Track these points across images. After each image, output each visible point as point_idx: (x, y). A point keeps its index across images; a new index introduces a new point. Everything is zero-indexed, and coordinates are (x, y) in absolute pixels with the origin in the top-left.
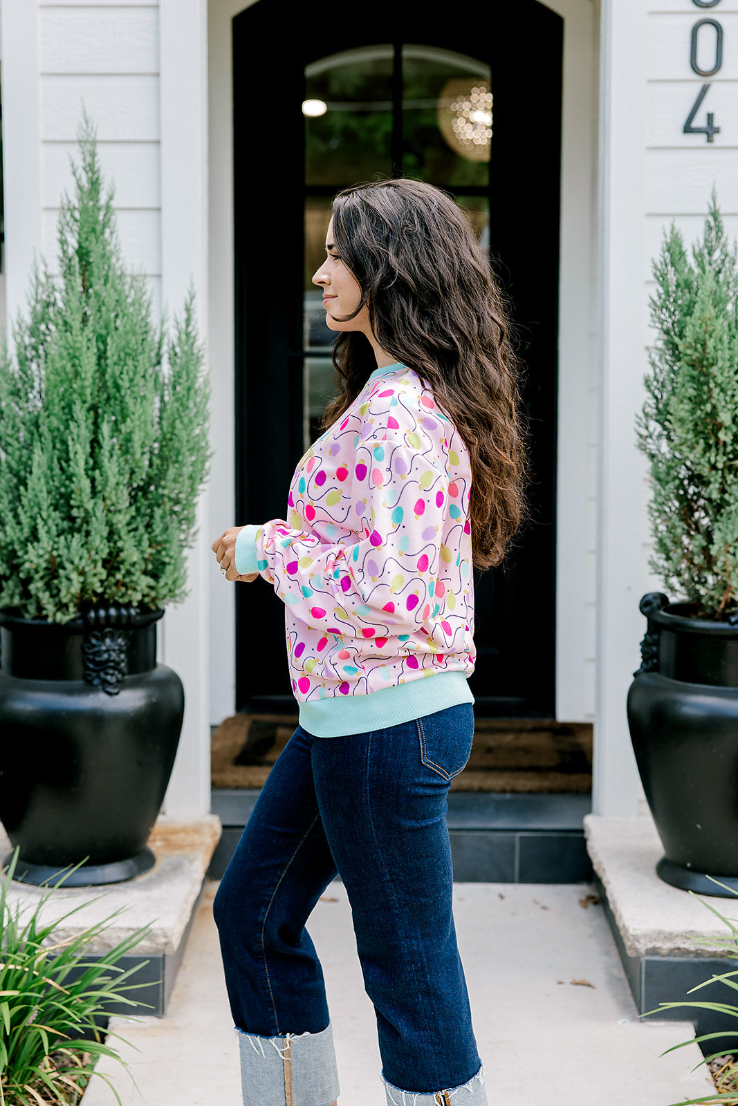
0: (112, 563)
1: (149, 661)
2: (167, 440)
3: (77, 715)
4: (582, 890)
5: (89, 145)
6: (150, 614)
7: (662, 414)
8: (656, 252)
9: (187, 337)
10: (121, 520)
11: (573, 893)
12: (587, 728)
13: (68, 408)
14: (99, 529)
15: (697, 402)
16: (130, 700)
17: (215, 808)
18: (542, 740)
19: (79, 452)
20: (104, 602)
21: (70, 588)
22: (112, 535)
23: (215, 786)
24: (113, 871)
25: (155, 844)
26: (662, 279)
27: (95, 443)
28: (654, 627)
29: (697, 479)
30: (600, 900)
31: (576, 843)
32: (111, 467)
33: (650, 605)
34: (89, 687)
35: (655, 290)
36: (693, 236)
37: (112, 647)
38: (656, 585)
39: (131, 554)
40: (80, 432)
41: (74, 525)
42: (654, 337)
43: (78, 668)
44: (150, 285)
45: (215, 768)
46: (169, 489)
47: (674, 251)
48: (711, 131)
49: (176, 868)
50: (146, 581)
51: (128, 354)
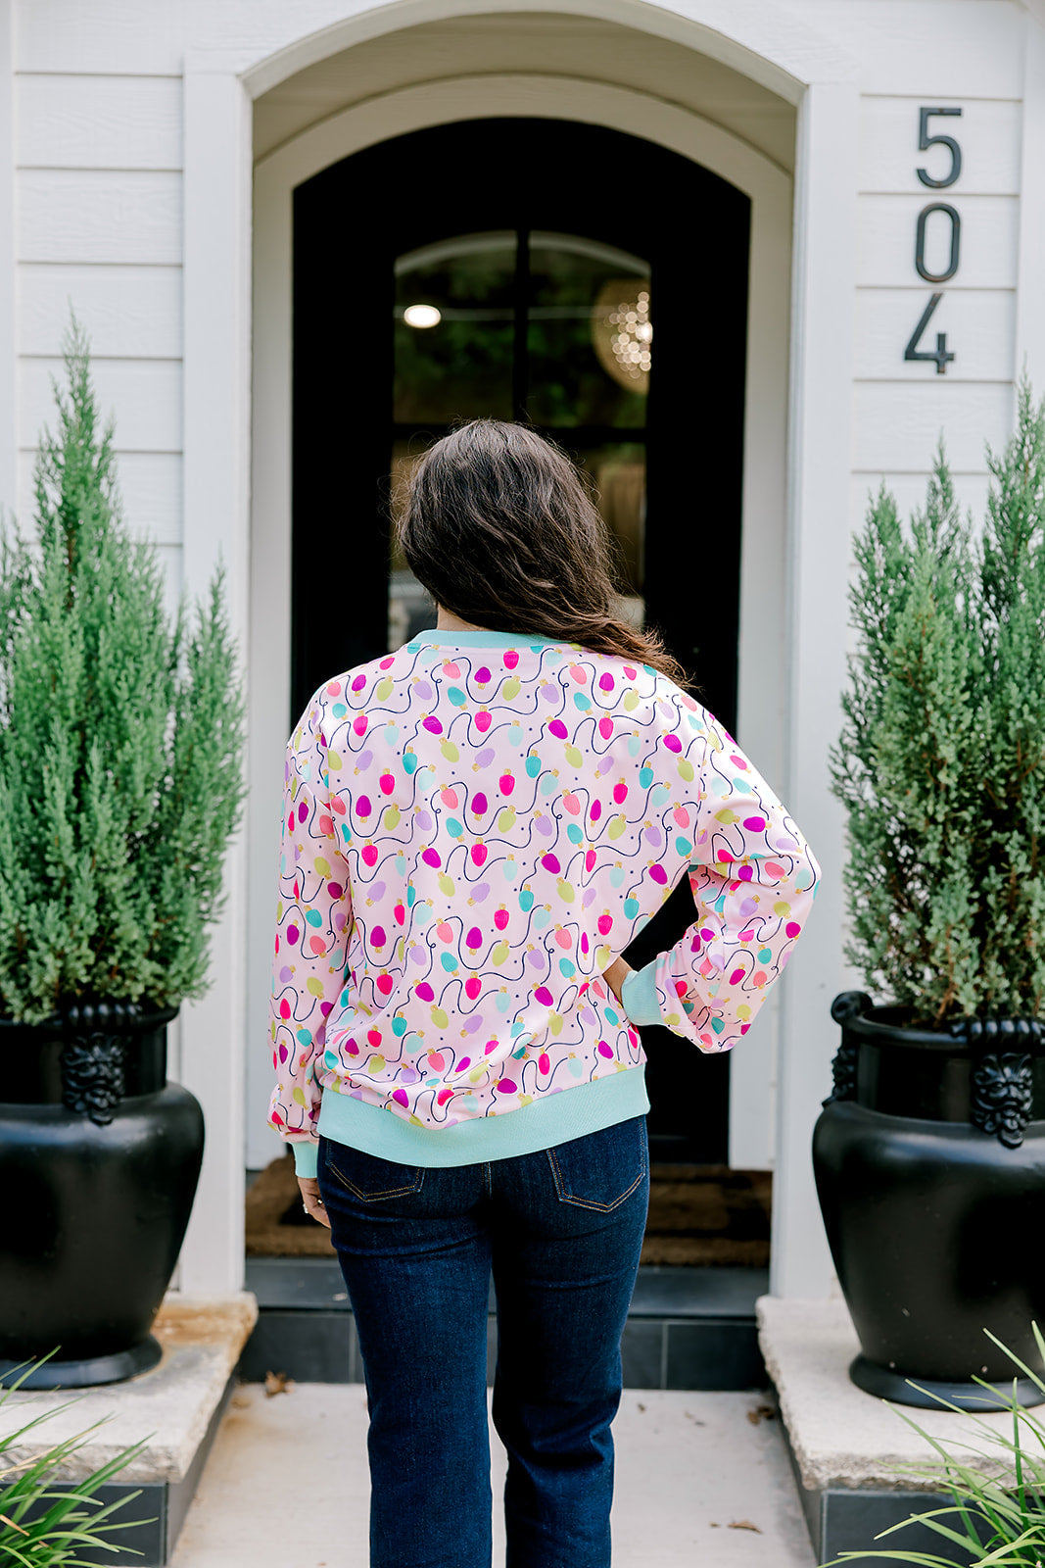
0: (103, 941)
1: (157, 1078)
2: (184, 772)
3: (54, 1152)
4: (752, 1399)
5: (78, 362)
6: (157, 1013)
7: (865, 746)
8: (859, 525)
9: (216, 632)
10: (116, 882)
11: (740, 1403)
12: (766, 1177)
13: (44, 726)
14: (84, 894)
15: (910, 730)
16: (128, 1132)
17: (250, 1283)
18: (708, 1194)
19: (59, 789)
20: (91, 995)
21: (45, 974)
22: (103, 903)
23: (250, 1252)
24: (101, 1368)
25: (162, 1332)
26: (866, 559)
27: (81, 776)
28: (850, 1039)
29: (910, 836)
30: (772, 1414)
31: (744, 1335)
32: (102, 809)
33: (848, 1009)
34: (70, 1114)
35: (856, 576)
36: (911, 502)
37: (102, 1058)
38: (854, 981)
39: (130, 930)
40: (60, 762)
41: (49, 888)
42: (854, 641)
43: (56, 1087)
44: (163, 559)
45: (252, 1228)
46: (182, 840)
47: (884, 522)
48: (942, 358)
49: (190, 1364)
50: (148, 968)
51: (128, 653)
